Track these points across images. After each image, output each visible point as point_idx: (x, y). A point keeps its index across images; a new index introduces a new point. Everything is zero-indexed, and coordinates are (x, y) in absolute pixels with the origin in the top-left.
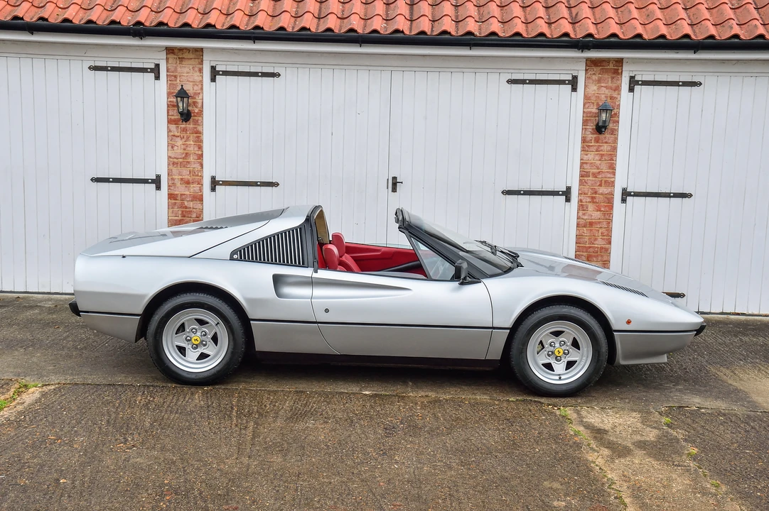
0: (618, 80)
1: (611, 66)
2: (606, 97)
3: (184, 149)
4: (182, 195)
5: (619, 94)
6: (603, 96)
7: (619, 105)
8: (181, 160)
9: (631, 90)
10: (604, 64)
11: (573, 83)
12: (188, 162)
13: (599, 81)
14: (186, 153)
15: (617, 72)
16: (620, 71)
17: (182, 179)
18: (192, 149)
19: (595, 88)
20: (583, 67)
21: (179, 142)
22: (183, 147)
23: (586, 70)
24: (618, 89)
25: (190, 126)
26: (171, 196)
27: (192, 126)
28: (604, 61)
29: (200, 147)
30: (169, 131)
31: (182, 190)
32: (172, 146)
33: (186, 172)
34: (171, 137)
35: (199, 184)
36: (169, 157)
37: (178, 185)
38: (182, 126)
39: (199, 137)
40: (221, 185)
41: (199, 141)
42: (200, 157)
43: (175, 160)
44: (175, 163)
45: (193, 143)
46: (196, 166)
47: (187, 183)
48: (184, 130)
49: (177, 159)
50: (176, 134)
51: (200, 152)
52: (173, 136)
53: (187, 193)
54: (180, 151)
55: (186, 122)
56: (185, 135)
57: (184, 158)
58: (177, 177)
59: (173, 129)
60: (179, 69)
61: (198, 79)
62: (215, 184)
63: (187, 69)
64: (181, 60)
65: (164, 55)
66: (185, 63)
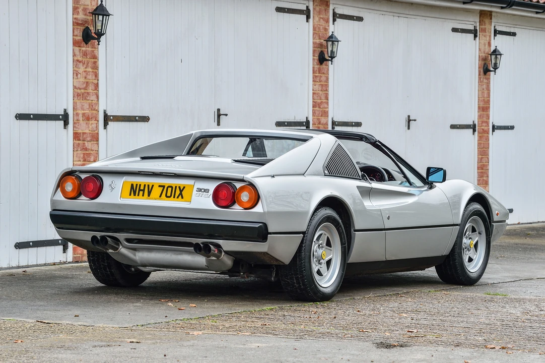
2: (323, 28)
3: (85, 78)
4: (83, 133)
8: (83, 91)
11: (308, 14)
12: (88, 93)
14: (87, 82)
15: (328, 5)
17: (84, 114)
18: (91, 77)
21: (82, 69)
22: (84, 74)
23: (313, 1)
25: (88, 48)
26: (76, 136)
27: (90, 50)
29: (96, 75)
30: (74, 55)
31: (83, 128)
32: (76, 74)
33: (86, 106)
34: (76, 62)
35: (96, 120)
36: (75, 87)
37: (81, 122)
38: (84, 49)
39: (95, 63)
40: (111, 120)
41: (95, 67)
42: (97, 86)
43: (79, 91)
44: (78, 95)
45: (91, 70)
46: (94, 98)
47: (87, 118)
48: (85, 54)
49: (80, 89)
50: (80, 59)
51: (96, 82)
52: (78, 60)
53: (87, 131)
54: (82, 80)
55: (86, 44)
56: (84, 60)
57: (85, 89)
58: (80, 112)
59: (77, 52)
62: (107, 119)
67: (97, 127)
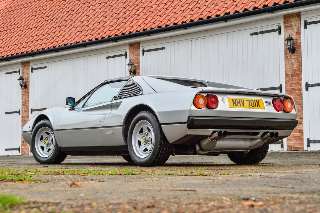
0: (138, 51)
1: (136, 46)
2: (136, 59)
4: (25, 116)
7: (140, 62)
8: (24, 103)
9: (143, 54)
10: (134, 45)
11: (125, 55)
12: (26, 104)
13: (133, 53)
15: (138, 48)
16: (139, 47)
19: (132, 55)
20: (128, 48)
21: (24, 96)
22: (25, 98)
23: (129, 49)
25: (26, 90)
26: (22, 117)
27: (27, 90)
28: (133, 44)
29: (29, 98)
30: (22, 93)
31: (25, 114)
32: (22, 98)
33: (25, 107)
34: (23, 95)
35: (28, 111)
36: (22, 102)
37: (24, 112)
38: (25, 90)
39: (28, 94)
40: (33, 111)
41: (29, 95)
42: (29, 101)
43: (23, 103)
44: (23, 105)
45: (27, 96)
46: (28, 105)
47: (26, 111)
48: (25, 92)
50: (24, 94)
53: (26, 115)
54: (24, 100)
55: (26, 88)
56: (25, 94)
57: (25, 102)
58: (23, 110)
59: (23, 92)
60: (24, 70)
61: (28, 72)
62: (32, 111)
63: (26, 70)
64: (25, 66)
65: (21, 66)
66: (26, 67)
67: (29, 114)
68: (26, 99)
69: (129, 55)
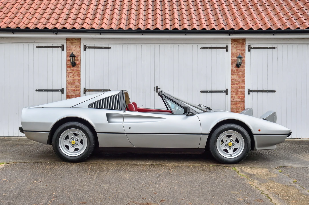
0: (244, 47)
1: (241, 42)
2: (240, 54)
4: (72, 96)
5: (245, 52)
6: (238, 53)
7: (245, 56)
8: (72, 82)
9: (249, 50)
10: (238, 41)
11: (227, 48)
12: (75, 83)
13: (237, 47)
14: (74, 79)
16: (244, 43)
17: (72, 89)
18: (76, 77)
19: (235, 50)
21: (71, 75)
22: (72, 76)
23: (231, 43)
24: (244, 50)
25: (75, 68)
26: (68, 96)
27: (76, 68)
29: (79, 77)
30: (67, 70)
31: (72, 93)
32: (68, 76)
33: (74, 87)
34: (68, 73)
35: (79, 91)
36: (67, 81)
37: (71, 91)
38: (72, 68)
39: (79, 72)
40: (88, 91)
42: (80, 80)
44: (69, 83)
45: (76, 75)
46: (78, 84)
47: (74, 91)
48: (73, 70)
49: (70, 81)
50: (70, 72)
51: (79, 79)
52: (69, 72)
53: (74, 95)
54: (71, 78)
56: (73, 72)
58: (70, 88)
59: (69, 70)
60: (71, 46)
61: (79, 50)
62: (85, 91)
63: (74, 47)
64: (72, 43)
65: (65, 41)
66: (74, 44)
67: (80, 93)
68: (75, 77)
69: (231, 50)
